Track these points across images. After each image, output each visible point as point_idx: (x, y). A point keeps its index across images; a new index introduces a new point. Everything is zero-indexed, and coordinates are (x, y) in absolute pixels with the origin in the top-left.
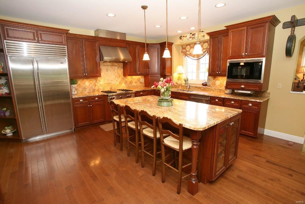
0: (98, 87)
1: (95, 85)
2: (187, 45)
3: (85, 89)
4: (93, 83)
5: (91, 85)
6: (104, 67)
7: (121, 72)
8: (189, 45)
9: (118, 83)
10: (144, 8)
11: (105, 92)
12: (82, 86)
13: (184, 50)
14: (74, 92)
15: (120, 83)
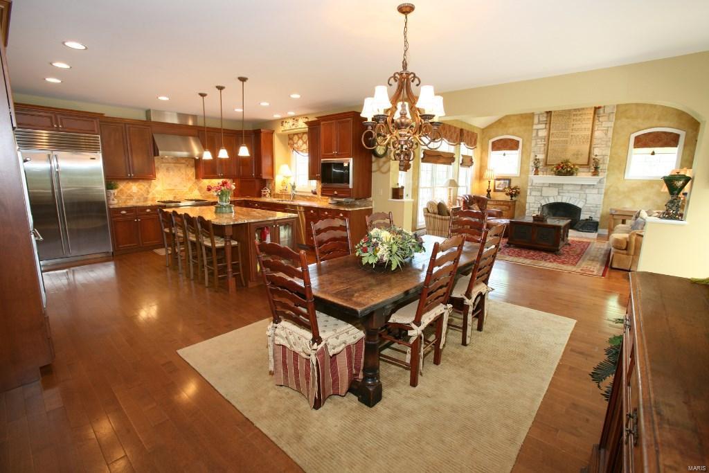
0: (153, 194)
1: (148, 192)
2: (294, 134)
3: (131, 197)
4: (144, 189)
5: (141, 192)
6: (163, 165)
7: (192, 173)
8: (297, 134)
9: (186, 190)
10: (203, 95)
11: (164, 202)
12: (126, 193)
13: (291, 142)
14: (113, 200)
15: (191, 190)
